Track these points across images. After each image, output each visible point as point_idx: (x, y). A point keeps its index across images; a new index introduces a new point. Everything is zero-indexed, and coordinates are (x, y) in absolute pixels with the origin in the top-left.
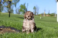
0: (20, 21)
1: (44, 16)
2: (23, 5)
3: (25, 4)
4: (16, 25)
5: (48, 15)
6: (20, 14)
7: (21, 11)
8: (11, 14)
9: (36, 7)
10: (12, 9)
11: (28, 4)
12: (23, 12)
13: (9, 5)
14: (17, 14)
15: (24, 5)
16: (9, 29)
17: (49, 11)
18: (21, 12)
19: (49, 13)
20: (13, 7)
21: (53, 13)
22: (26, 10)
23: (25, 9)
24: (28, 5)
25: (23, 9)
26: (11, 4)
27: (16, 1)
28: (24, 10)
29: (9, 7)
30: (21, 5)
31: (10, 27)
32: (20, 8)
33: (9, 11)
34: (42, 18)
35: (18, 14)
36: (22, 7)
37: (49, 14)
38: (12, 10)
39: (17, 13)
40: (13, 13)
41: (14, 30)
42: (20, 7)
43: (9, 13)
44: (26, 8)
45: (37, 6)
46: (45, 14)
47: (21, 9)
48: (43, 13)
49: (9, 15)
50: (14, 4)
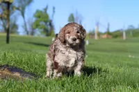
1: (96, 37)
2: (41, 12)
3: (46, 9)
4: (24, 61)
5: (105, 36)
6: (36, 35)
7: (37, 26)
8: (11, 35)
9: (75, 17)
10: (15, 22)
11: (54, 8)
12: (42, 30)
13: (6, 12)
14: (26, 36)
15: (43, 11)
16: (6, 72)
17: (109, 25)
18: (37, 29)
19: (108, 29)
20: (16, 18)
21: (119, 31)
22: (50, 24)
23: (46, 22)
24: (54, 12)
25: (41, 21)
26: (11, 8)
27: (23, 3)
28: (44, 23)
29: (6, 16)
30: (37, 11)
31: (7, 65)
32: (34, 19)
33: (7, 27)
34: (90, 44)
35: (30, 36)
36: (39, 17)
37: (108, 33)
39: (28, 33)
40: (18, 33)
41: (17, 74)
42: (35, 16)
43: (5, 34)
44: (50, 18)
45: (77, 13)
46: (99, 34)
47: (37, 21)
48: (92, 30)
49: (5, 39)
50: (18, 9)
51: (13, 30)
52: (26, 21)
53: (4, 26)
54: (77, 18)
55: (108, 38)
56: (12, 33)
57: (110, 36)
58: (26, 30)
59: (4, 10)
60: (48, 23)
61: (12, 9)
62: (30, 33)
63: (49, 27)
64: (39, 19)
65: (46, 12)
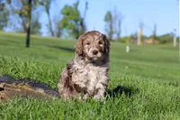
0: (60, 58)
2: (70, 7)
3: (77, 5)
4: (49, 73)
5: (150, 41)
6: (63, 38)
7: (65, 25)
8: (32, 36)
9: (113, 15)
10: (37, 19)
11: (87, 4)
12: (71, 31)
13: (27, 7)
15: (73, 6)
16: (27, 87)
17: (155, 27)
18: (65, 30)
19: (155, 33)
20: (38, 14)
21: (168, 35)
22: (82, 24)
23: (76, 21)
24: (87, 8)
25: (70, 19)
26: (33, 2)
28: (74, 23)
29: (26, 13)
30: (66, 7)
31: (29, 79)
32: (62, 17)
33: (27, 25)
35: (55, 38)
36: (68, 14)
37: (155, 38)
38: (37, 25)
39: (53, 35)
40: (40, 33)
41: (41, 91)
42: (62, 13)
43: (25, 35)
45: (115, 11)
46: (143, 38)
47: (65, 19)
49: (25, 41)
50: (42, 4)
51: (35, 30)
52: (52, 19)
53: (24, 24)
54: (116, 17)
55: (153, 43)
56: (33, 33)
57: (156, 42)
58: (51, 30)
59: (24, 4)
60: (79, 23)
61: (35, 3)
62: (55, 34)
63: (80, 27)
64: (68, 17)
65: (76, 8)
